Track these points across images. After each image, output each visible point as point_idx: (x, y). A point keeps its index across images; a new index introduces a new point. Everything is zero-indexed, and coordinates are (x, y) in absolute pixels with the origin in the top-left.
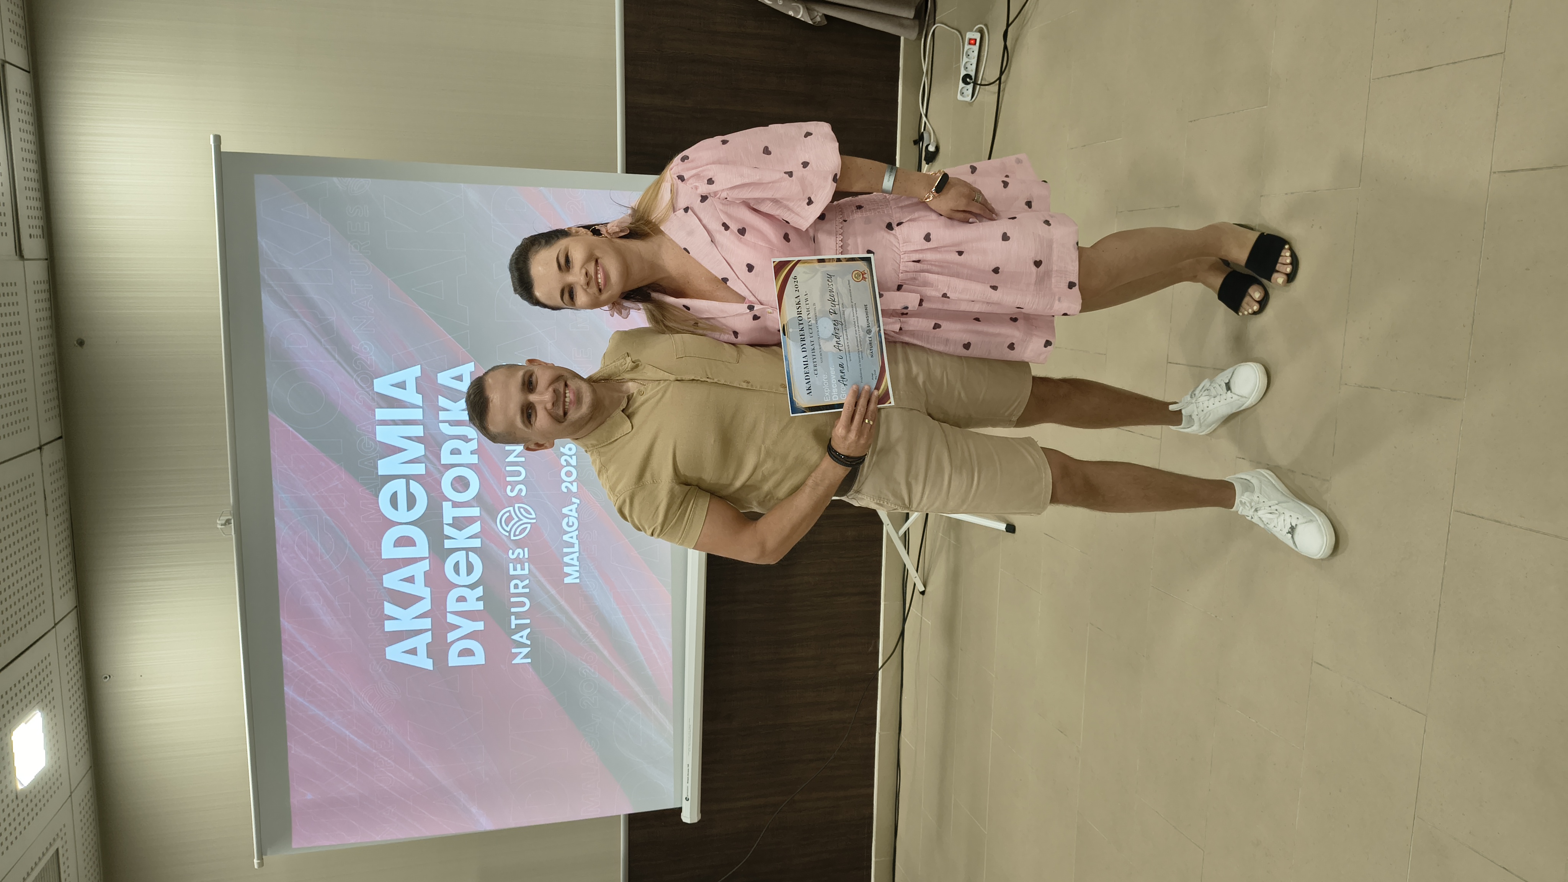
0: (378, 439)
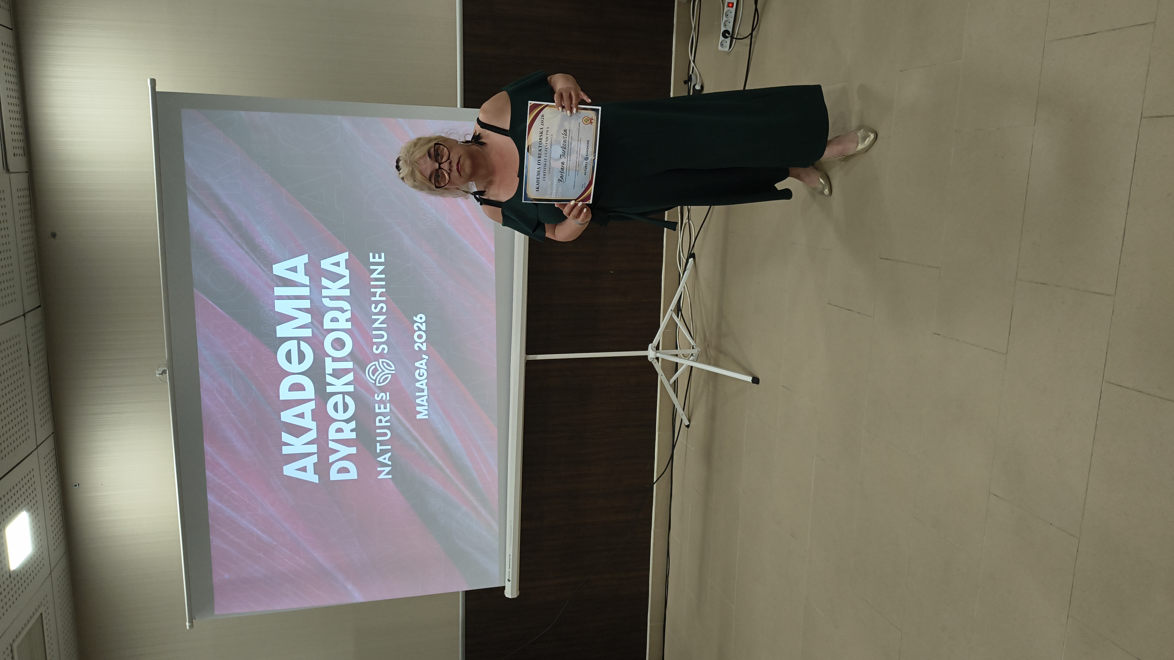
0: (276, 310)
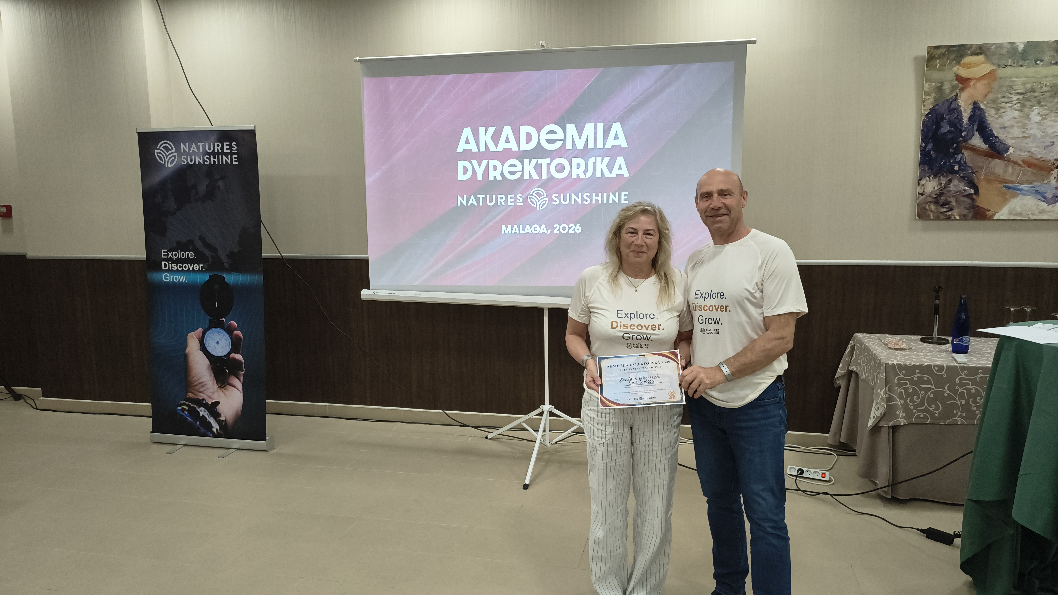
0: (586, 124)
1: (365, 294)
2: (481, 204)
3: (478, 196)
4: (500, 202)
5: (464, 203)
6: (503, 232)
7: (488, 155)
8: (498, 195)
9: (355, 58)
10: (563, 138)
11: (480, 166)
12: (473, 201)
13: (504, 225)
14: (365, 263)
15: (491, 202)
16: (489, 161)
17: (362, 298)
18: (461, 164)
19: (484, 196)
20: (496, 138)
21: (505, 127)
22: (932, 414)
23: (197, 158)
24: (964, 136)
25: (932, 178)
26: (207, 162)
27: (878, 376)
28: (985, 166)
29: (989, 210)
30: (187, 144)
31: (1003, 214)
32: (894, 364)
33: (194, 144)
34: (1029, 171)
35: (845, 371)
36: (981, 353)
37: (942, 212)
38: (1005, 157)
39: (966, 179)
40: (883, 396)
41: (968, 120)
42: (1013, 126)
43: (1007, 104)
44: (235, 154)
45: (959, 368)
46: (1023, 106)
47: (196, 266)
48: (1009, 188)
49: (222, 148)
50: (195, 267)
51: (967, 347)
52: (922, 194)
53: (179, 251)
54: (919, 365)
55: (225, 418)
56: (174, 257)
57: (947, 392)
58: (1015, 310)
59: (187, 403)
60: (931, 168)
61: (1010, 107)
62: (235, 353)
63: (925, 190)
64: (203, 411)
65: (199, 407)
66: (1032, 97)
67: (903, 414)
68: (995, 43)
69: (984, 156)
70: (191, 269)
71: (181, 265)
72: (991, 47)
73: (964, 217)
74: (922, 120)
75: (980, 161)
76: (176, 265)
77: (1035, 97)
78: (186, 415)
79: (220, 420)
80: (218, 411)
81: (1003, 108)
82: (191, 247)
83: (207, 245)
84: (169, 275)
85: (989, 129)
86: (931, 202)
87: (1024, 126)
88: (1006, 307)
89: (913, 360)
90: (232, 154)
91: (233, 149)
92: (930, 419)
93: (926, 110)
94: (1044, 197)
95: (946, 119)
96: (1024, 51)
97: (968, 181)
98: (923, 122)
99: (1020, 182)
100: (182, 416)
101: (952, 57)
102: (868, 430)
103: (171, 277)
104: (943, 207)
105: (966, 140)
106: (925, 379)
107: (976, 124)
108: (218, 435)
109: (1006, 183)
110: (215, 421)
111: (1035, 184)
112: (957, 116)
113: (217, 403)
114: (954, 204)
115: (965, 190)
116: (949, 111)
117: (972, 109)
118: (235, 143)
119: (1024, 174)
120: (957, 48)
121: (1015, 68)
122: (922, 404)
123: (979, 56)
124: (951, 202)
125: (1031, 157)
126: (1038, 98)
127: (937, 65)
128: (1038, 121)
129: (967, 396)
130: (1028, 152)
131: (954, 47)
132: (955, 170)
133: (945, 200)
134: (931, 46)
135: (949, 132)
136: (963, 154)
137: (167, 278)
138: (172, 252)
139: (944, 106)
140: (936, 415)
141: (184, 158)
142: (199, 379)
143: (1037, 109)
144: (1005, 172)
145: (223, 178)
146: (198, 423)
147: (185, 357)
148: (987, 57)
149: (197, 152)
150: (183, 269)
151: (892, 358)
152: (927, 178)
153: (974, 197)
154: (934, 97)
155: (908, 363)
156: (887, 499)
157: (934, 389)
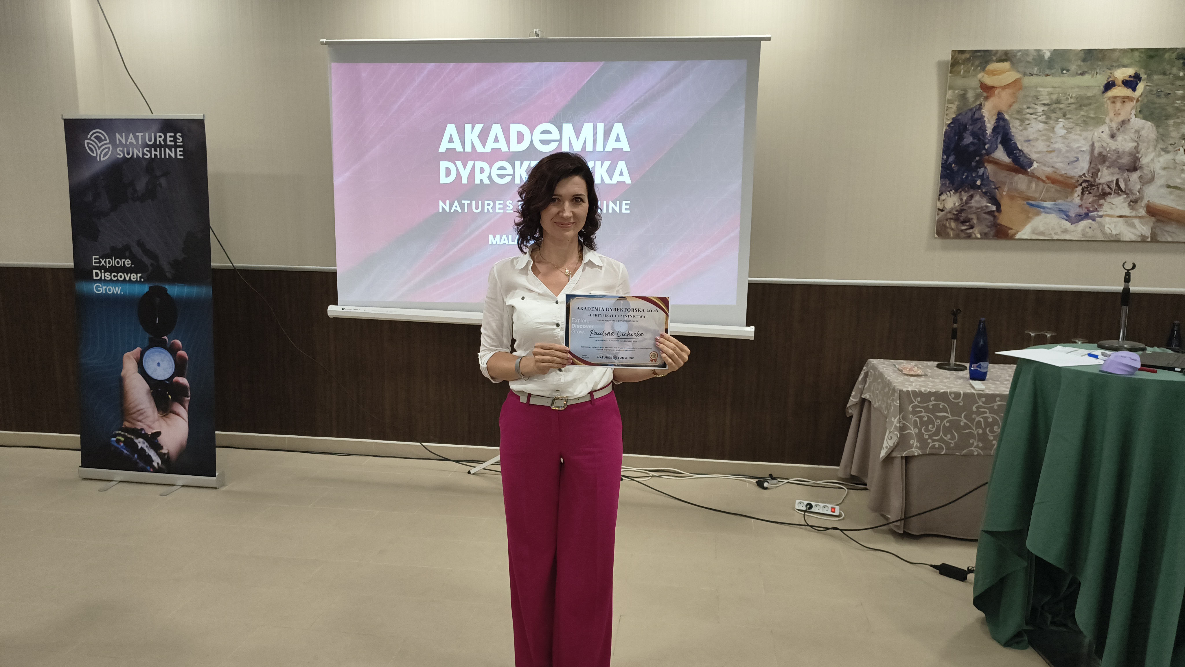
0: (585, 124)
1: (333, 310)
2: (466, 211)
3: (463, 202)
4: (488, 209)
5: (447, 209)
6: (490, 243)
7: (475, 155)
8: (485, 201)
9: (321, 40)
10: (558, 138)
11: (465, 166)
12: (456, 206)
13: (492, 235)
14: (333, 275)
15: (477, 208)
16: (475, 162)
17: (328, 314)
18: (444, 165)
19: (469, 202)
20: (483, 137)
21: (494, 125)
22: (947, 444)
23: (136, 151)
24: (988, 149)
25: (953, 193)
26: (147, 155)
27: (892, 404)
28: (1008, 182)
29: (1011, 229)
30: (123, 134)
31: (1025, 233)
32: (909, 391)
33: (131, 134)
34: (1052, 187)
35: (859, 399)
36: (1000, 380)
37: (962, 230)
38: (1029, 172)
39: (988, 194)
40: (896, 424)
41: (992, 131)
42: (1037, 139)
43: (1032, 115)
44: (180, 146)
45: (976, 396)
46: (1048, 118)
47: (134, 276)
48: (1032, 205)
49: (165, 140)
50: (132, 277)
51: (985, 373)
52: (942, 210)
53: (113, 258)
54: (934, 392)
55: (168, 450)
56: (108, 265)
57: (963, 421)
58: (1035, 335)
59: (122, 433)
60: (952, 182)
61: (1035, 118)
62: (179, 377)
63: (946, 206)
64: (141, 442)
65: (137, 438)
66: (1058, 109)
67: (917, 445)
68: (1020, 50)
69: (1008, 170)
70: (127, 279)
71: (116, 274)
72: (1017, 53)
73: (985, 236)
74: (944, 130)
75: (1003, 175)
76: (109, 274)
77: (1061, 109)
78: (122, 447)
79: (162, 453)
80: (159, 442)
81: (1028, 119)
82: (127, 254)
83: (147, 252)
84: (101, 286)
85: (1013, 142)
86: (951, 219)
87: (1049, 139)
88: (1026, 332)
89: (929, 386)
90: (176, 147)
91: (178, 141)
92: (946, 449)
93: (948, 119)
94: (1068, 216)
95: (969, 131)
96: (1051, 60)
97: (990, 197)
98: (945, 132)
99: (1043, 199)
100: (117, 448)
101: (977, 63)
102: (880, 461)
103: (104, 287)
104: (965, 224)
105: (989, 152)
106: (941, 407)
107: (1000, 136)
108: (159, 470)
109: (1029, 200)
110: (155, 454)
111: (1059, 201)
112: (980, 127)
113: (159, 434)
114: (975, 221)
115: (987, 207)
116: (972, 121)
117: (996, 120)
118: (180, 134)
119: (1048, 191)
120: (982, 53)
121: (1041, 77)
122: (936, 433)
123: (1005, 63)
124: (972, 219)
125: (1056, 172)
126: (1064, 110)
127: (961, 71)
128: (1063, 134)
129: (984, 425)
130: (1053, 167)
131: (979, 53)
132: (977, 185)
133: (966, 217)
134: (955, 51)
135: (972, 143)
136: (985, 167)
137: (99, 289)
138: (104, 260)
139: (967, 115)
140: (952, 444)
141: (120, 150)
142: (136, 406)
143: (1062, 122)
144: (1029, 187)
145: (165, 174)
146: (136, 456)
147: (121, 381)
148: (1013, 64)
149: (135, 143)
150: (118, 278)
151: (907, 385)
152: (948, 193)
153: (996, 214)
154: (958, 105)
155: (923, 389)
156: (899, 534)
157: (949, 417)
